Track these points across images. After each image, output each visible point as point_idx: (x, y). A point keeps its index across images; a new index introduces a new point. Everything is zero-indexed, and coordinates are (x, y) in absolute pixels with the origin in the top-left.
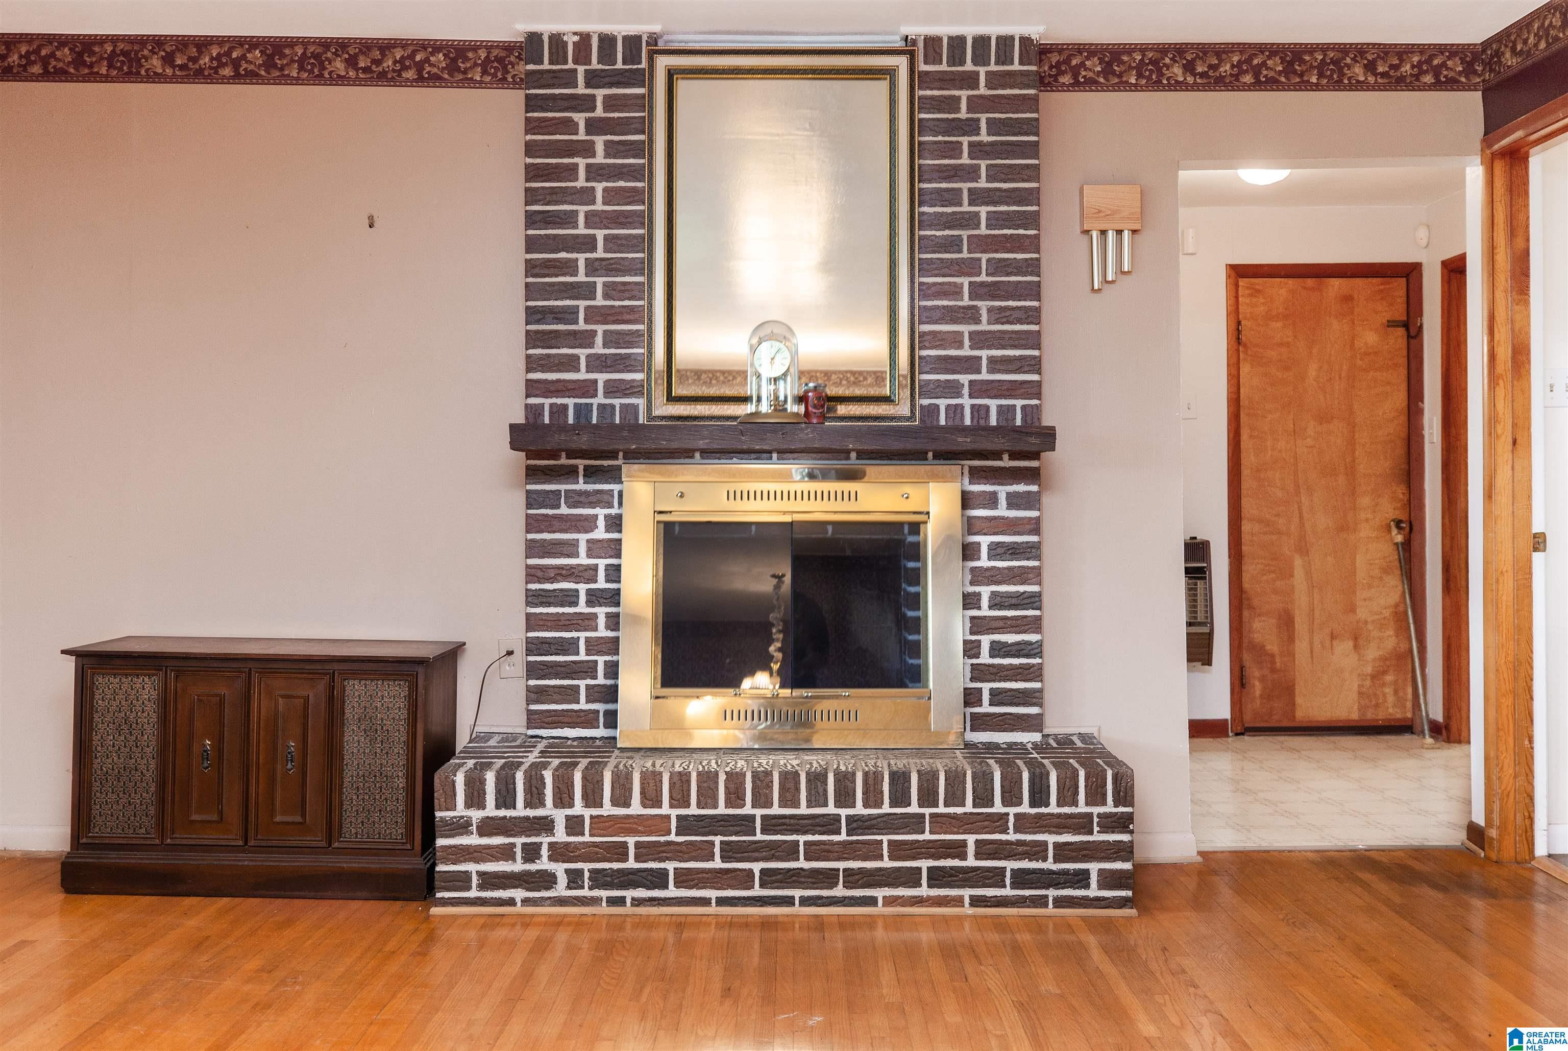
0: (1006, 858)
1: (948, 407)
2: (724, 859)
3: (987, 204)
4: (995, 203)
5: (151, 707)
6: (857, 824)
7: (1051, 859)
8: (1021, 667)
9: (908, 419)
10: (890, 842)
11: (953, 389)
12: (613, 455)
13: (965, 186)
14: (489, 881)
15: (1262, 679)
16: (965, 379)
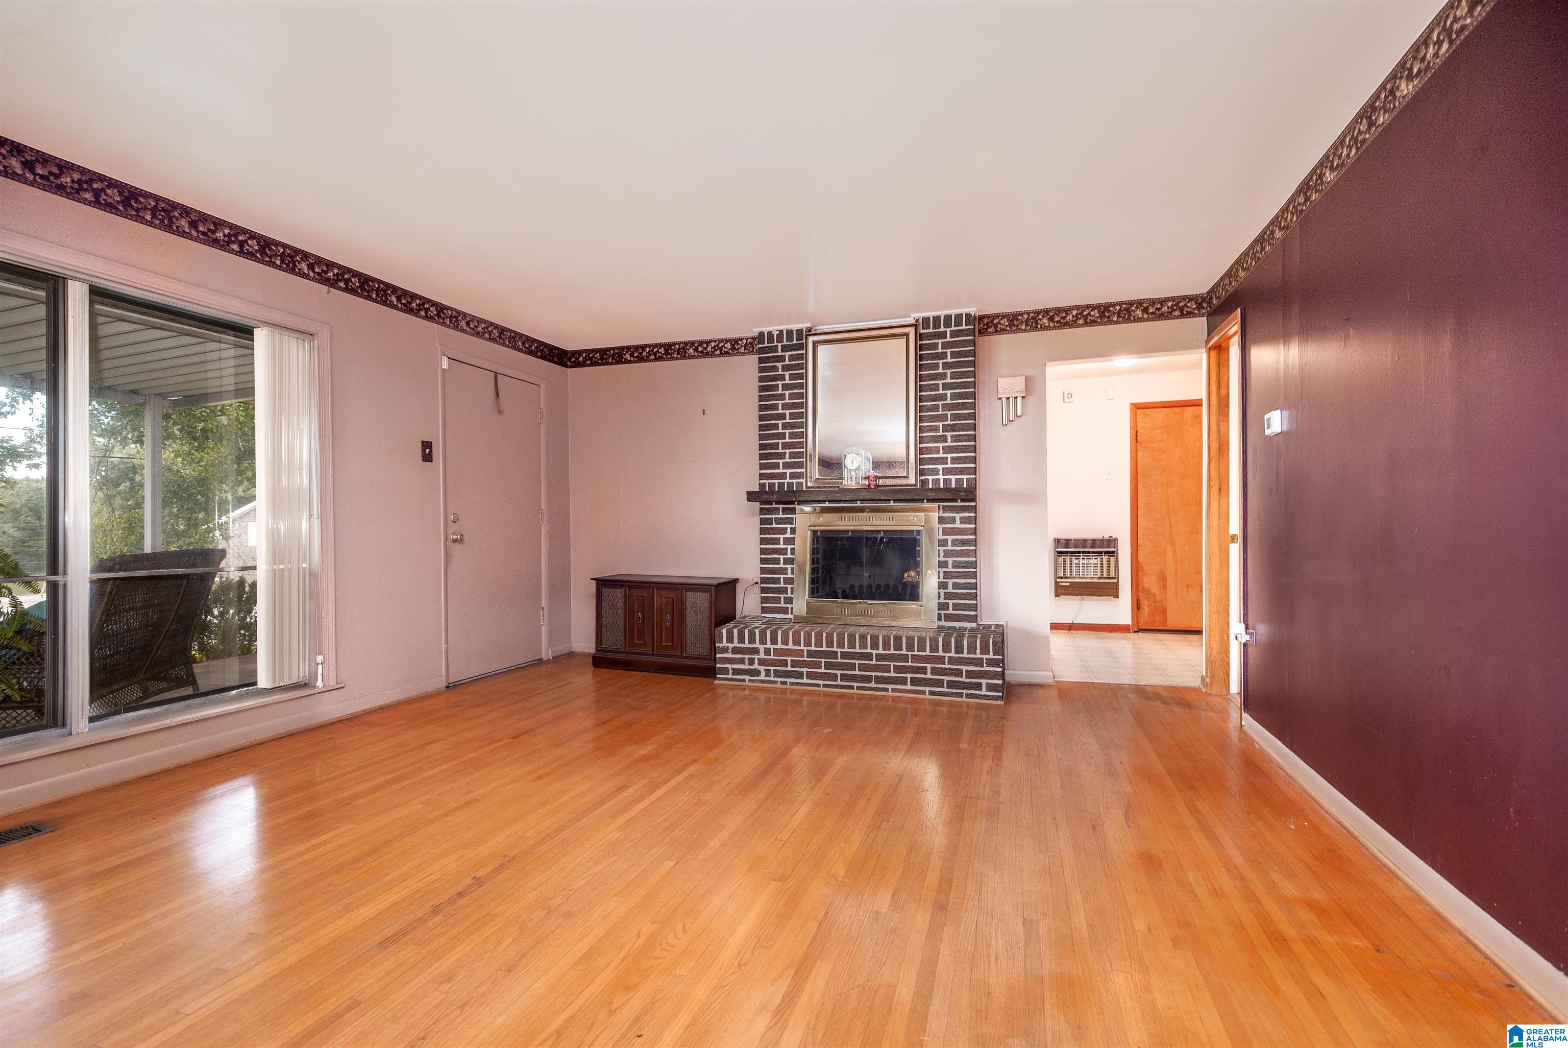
0: (945, 675)
1: (933, 480)
2: (826, 668)
3: (950, 389)
4: (954, 389)
5: (621, 600)
6: (880, 657)
7: (964, 677)
8: (967, 594)
9: (914, 485)
10: (894, 665)
11: (936, 472)
12: (793, 503)
13: (940, 382)
14: (736, 672)
15: (1149, 606)
16: (940, 467)
